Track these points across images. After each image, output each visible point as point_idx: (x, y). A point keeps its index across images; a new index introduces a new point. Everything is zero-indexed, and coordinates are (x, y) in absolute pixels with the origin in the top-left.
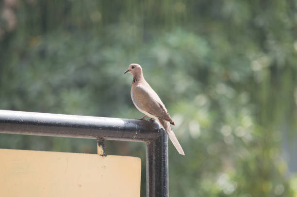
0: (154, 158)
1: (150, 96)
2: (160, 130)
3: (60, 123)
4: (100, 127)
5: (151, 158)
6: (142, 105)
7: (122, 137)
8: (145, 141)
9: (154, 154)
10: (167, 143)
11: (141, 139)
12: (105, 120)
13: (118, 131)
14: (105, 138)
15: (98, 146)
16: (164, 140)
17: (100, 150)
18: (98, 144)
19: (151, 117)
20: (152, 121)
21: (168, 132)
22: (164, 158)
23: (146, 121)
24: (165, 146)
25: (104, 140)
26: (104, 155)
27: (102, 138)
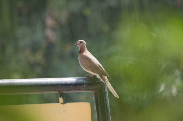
0: (99, 101)
1: (92, 60)
2: (101, 83)
3: (31, 85)
4: (59, 85)
5: (97, 102)
6: (87, 67)
7: (75, 90)
8: (92, 91)
9: (99, 99)
10: (107, 91)
11: (89, 90)
12: (62, 79)
13: (72, 86)
14: (64, 91)
15: (59, 97)
16: (105, 89)
17: (61, 100)
18: (59, 96)
19: (94, 75)
20: (95, 77)
21: (106, 83)
22: (106, 101)
23: (91, 78)
24: (105, 93)
25: (63, 93)
26: (64, 103)
27: (61, 92)
